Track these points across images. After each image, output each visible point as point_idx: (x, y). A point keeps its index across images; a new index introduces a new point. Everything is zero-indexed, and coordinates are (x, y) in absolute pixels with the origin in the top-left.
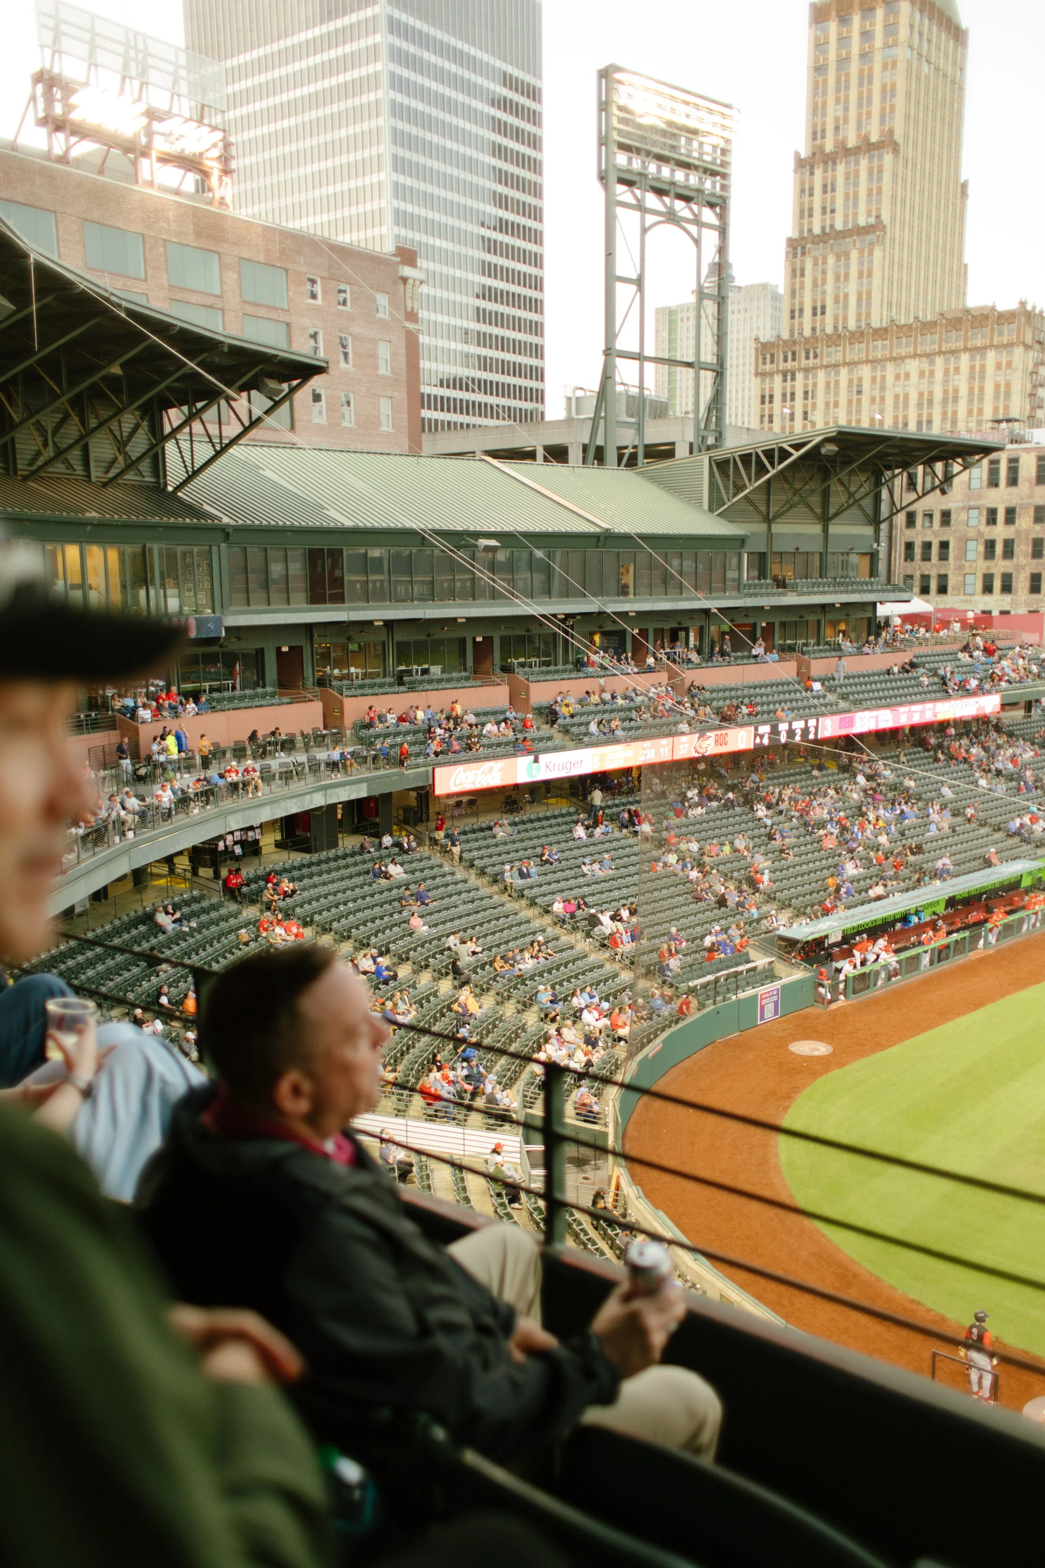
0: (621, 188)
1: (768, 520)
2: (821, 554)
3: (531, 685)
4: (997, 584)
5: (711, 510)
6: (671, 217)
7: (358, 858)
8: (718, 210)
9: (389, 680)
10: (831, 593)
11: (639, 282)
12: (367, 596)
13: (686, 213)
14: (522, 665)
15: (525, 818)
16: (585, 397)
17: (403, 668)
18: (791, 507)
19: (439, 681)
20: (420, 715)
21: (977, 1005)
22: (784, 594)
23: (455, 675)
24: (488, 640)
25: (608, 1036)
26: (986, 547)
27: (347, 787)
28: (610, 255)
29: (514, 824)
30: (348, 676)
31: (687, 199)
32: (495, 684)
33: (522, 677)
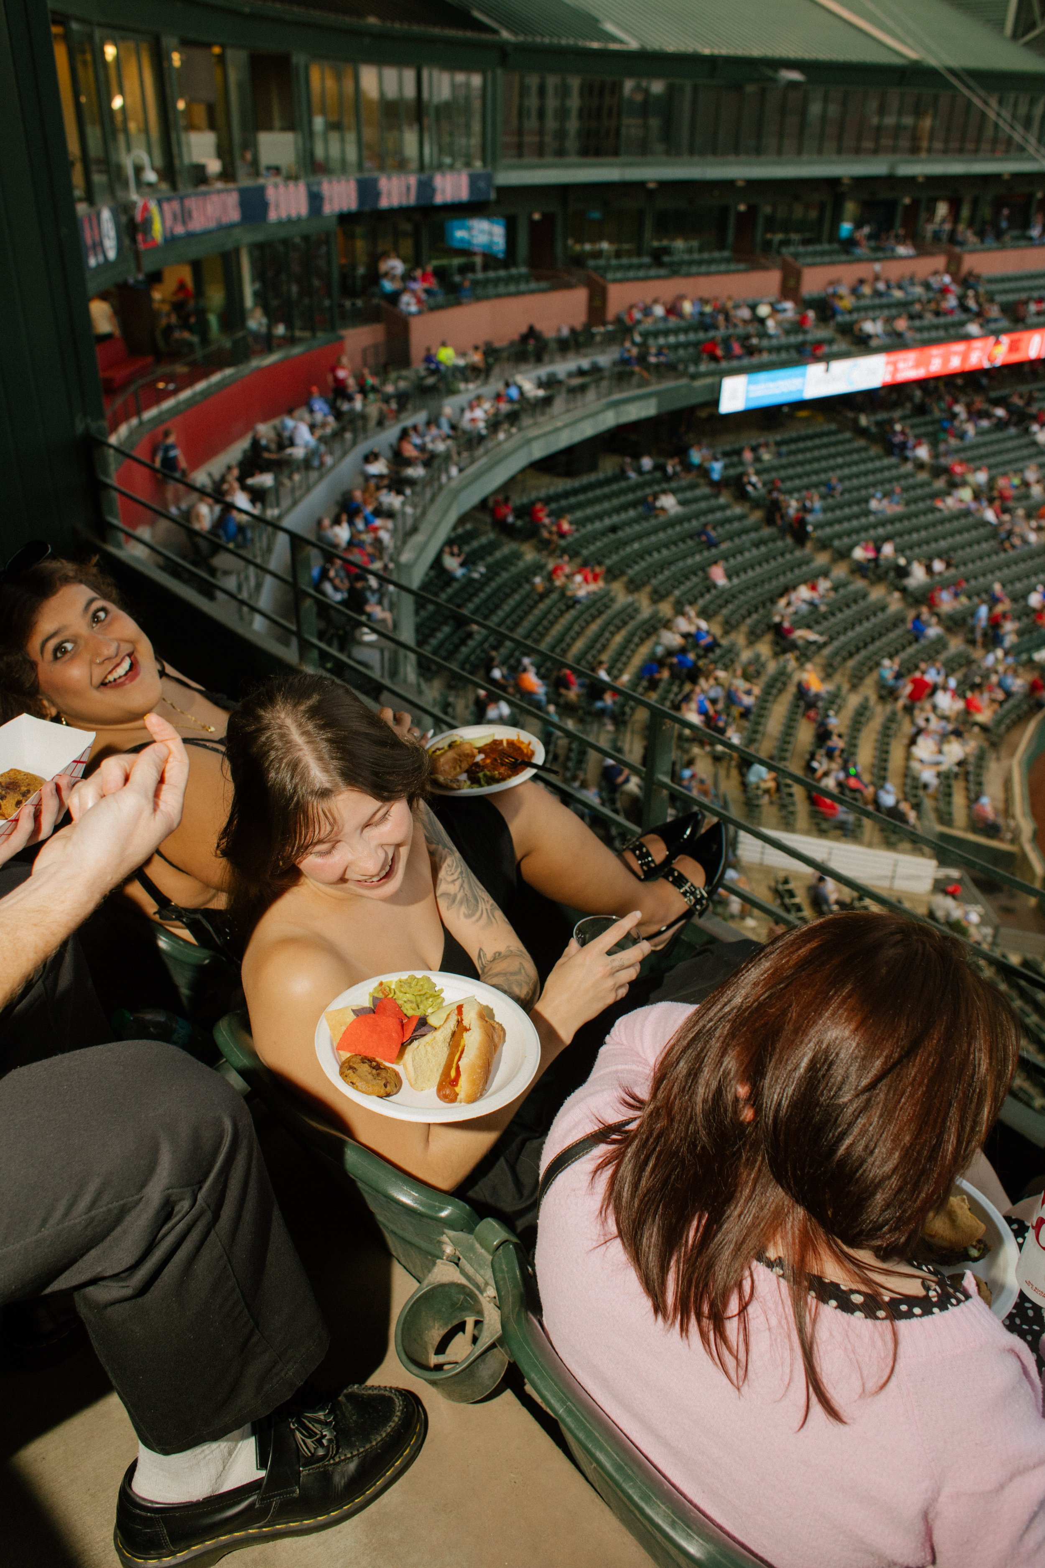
3: (802, 270)
5: (1015, 36)
9: (646, 260)
14: (784, 243)
19: (700, 263)
20: (687, 307)
23: (717, 255)
24: (753, 209)
27: (637, 403)
32: (764, 268)
33: (790, 259)
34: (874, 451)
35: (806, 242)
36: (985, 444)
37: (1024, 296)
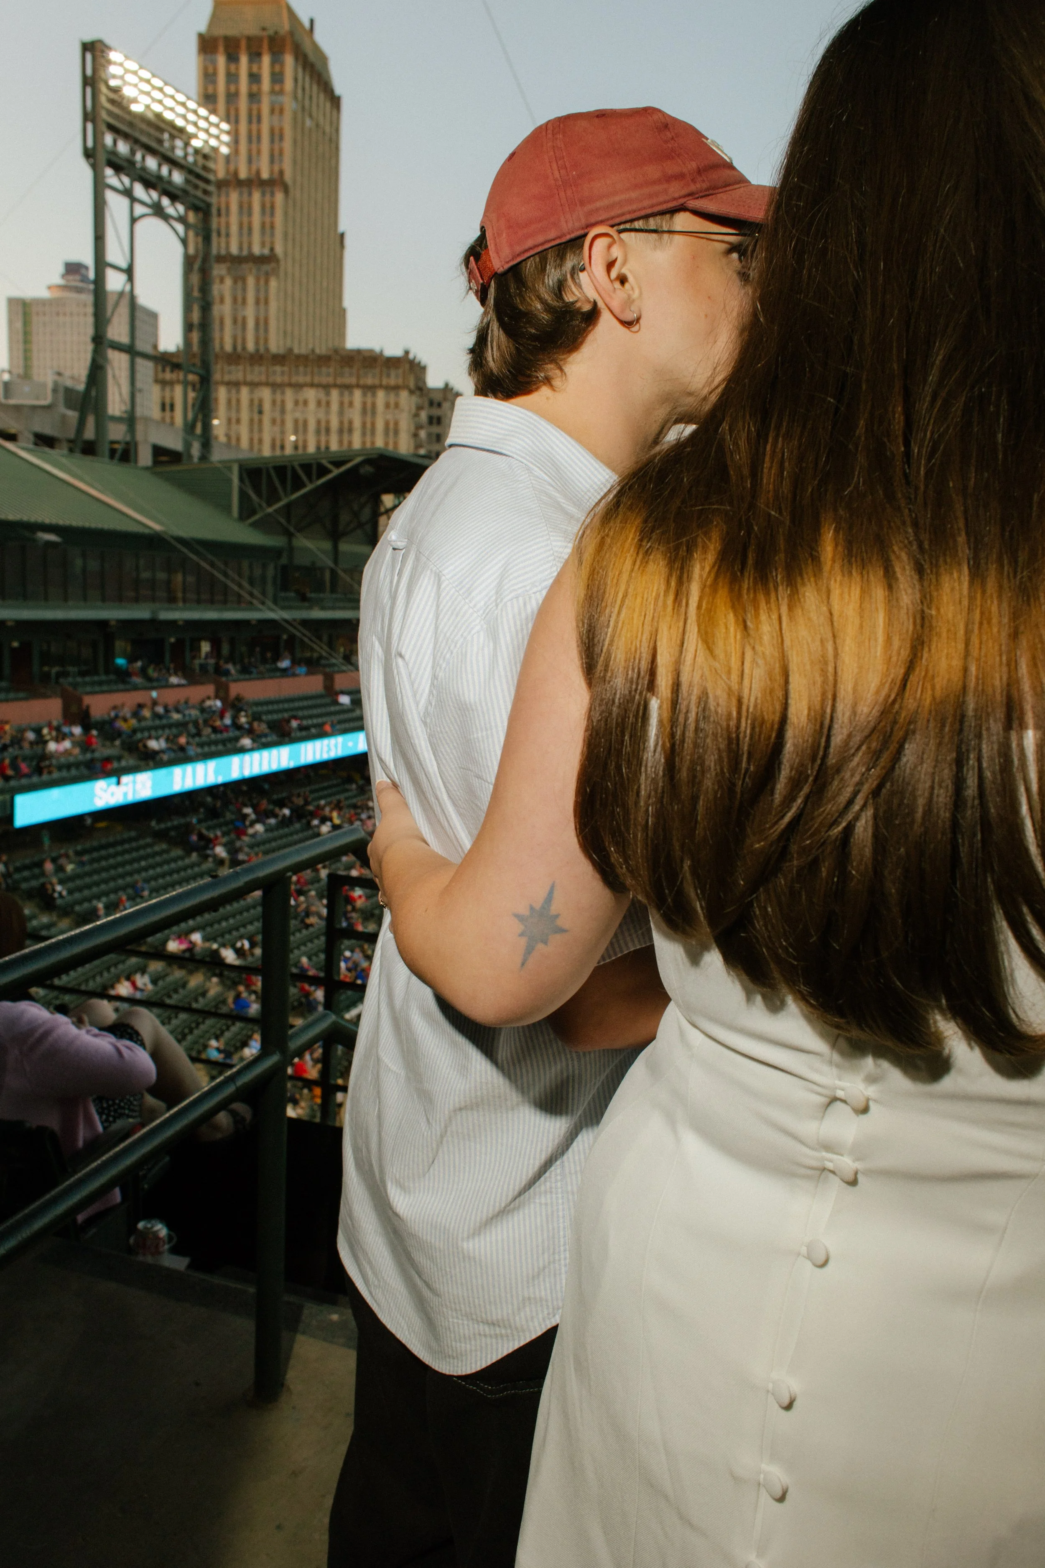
0: (109, 172)
1: (289, 534)
2: (332, 569)
3: (84, 697)
5: (242, 517)
6: (158, 211)
8: (200, 214)
11: (129, 272)
13: (170, 211)
14: (61, 674)
18: (308, 526)
24: (26, 647)
28: (99, 238)
31: (173, 197)
32: (44, 696)
33: (70, 689)
34: (177, 852)
35: (83, 674)
36: (275, 839)
37: (286, 715)
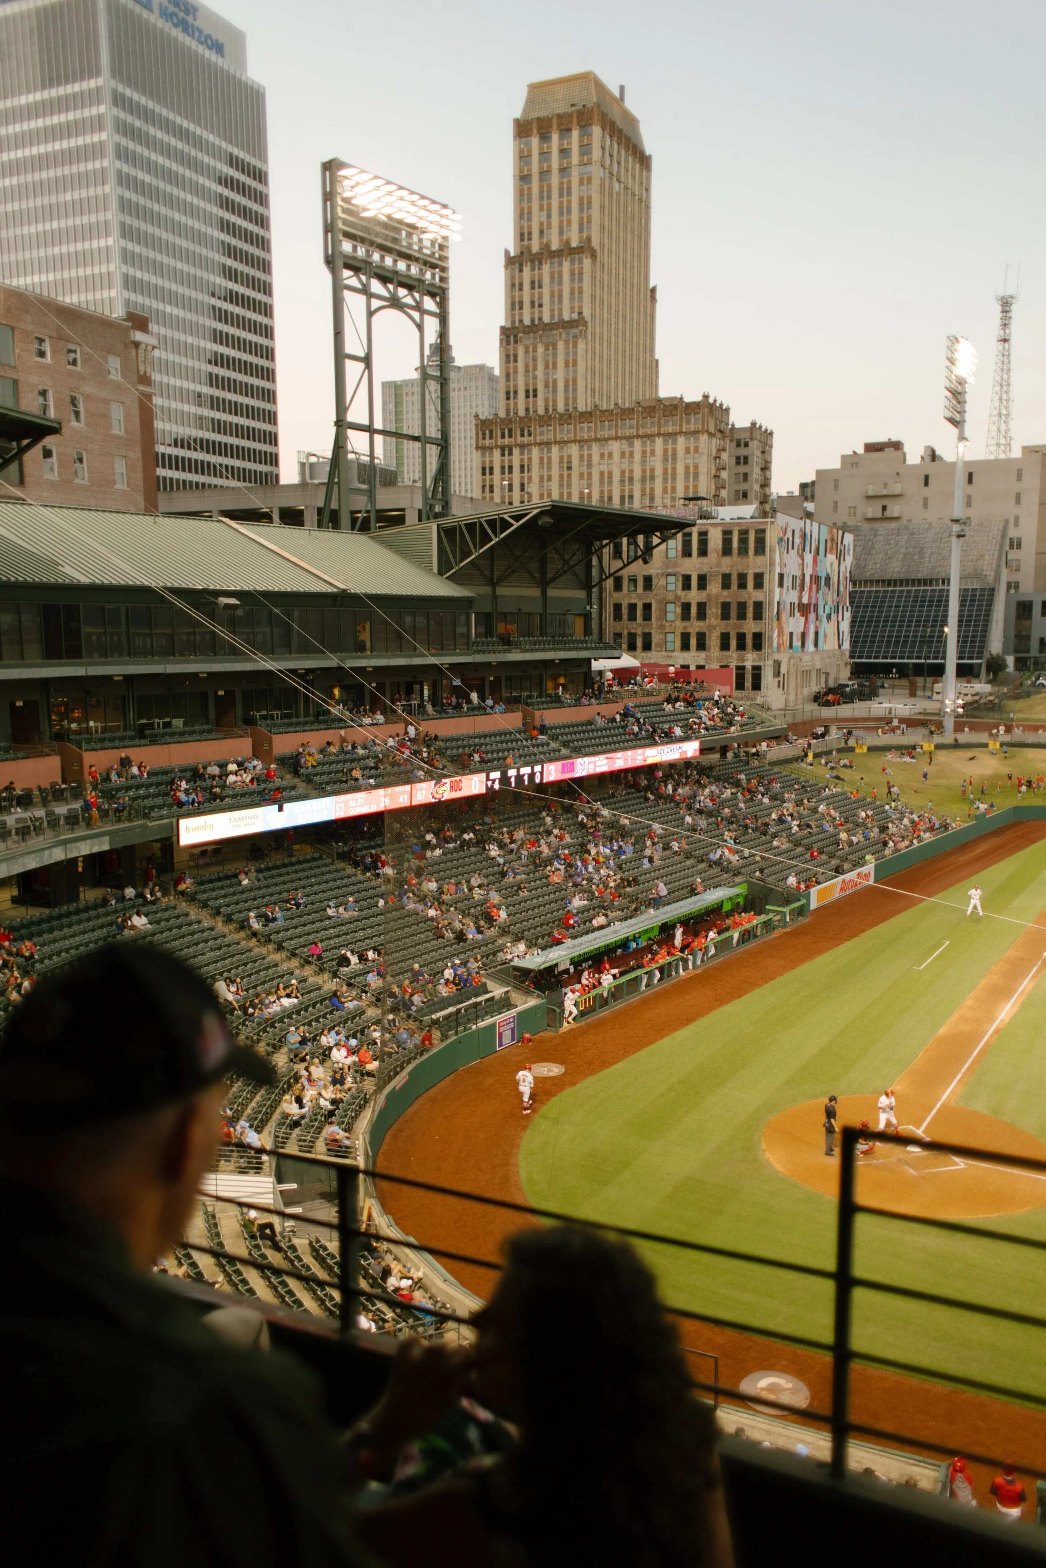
0: (347, 273)
1: (493, 583)
2: (541, 614)
3: (274, 737)
4: (693, 642)
5: (441, 573)
6: (395, 303)
7: (101, 910)
8: (438, 299)
9: (129, 733)
10: (551, 650)
11: (367, 360)
12: (106, 652)
13: (409, 300)
14: (264, 718)
15: (270, 865)
16: (318, 463)
17: (144, 721)
18: (513, 572)
19: (182, 734)
21: (690, 1020)
22: (509, 651)
23: (197, 728)
24: (230, 694)
25: (356, 1072)
26: (683, 610)
27: (88, 841)
28: (338, 334)
29: (259, 871)
30: (88, 730)
31: (410, 288)
32: (238, 736)
33: (264, 729)
37: (472, 750)
